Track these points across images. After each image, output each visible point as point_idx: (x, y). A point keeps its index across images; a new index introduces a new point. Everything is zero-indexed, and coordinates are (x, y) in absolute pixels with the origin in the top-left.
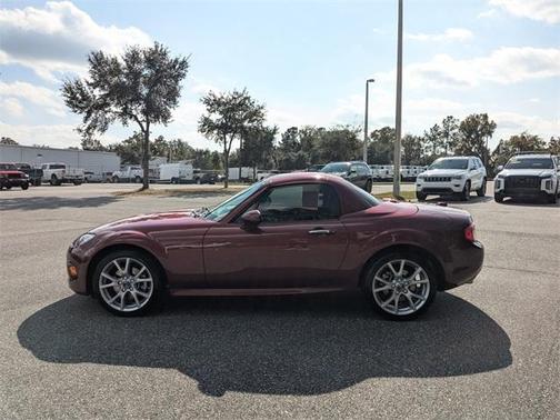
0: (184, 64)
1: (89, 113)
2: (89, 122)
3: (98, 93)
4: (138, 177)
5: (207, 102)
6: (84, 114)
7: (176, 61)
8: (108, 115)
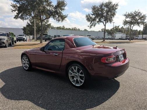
0: (117, 5)
1: (91, 22)
2: (91, 24)
3: (94, 16)
4: (109, 38)
5: (125, 15)
6: (90, 22)
7: (114, 4)
8: (96, 22)
